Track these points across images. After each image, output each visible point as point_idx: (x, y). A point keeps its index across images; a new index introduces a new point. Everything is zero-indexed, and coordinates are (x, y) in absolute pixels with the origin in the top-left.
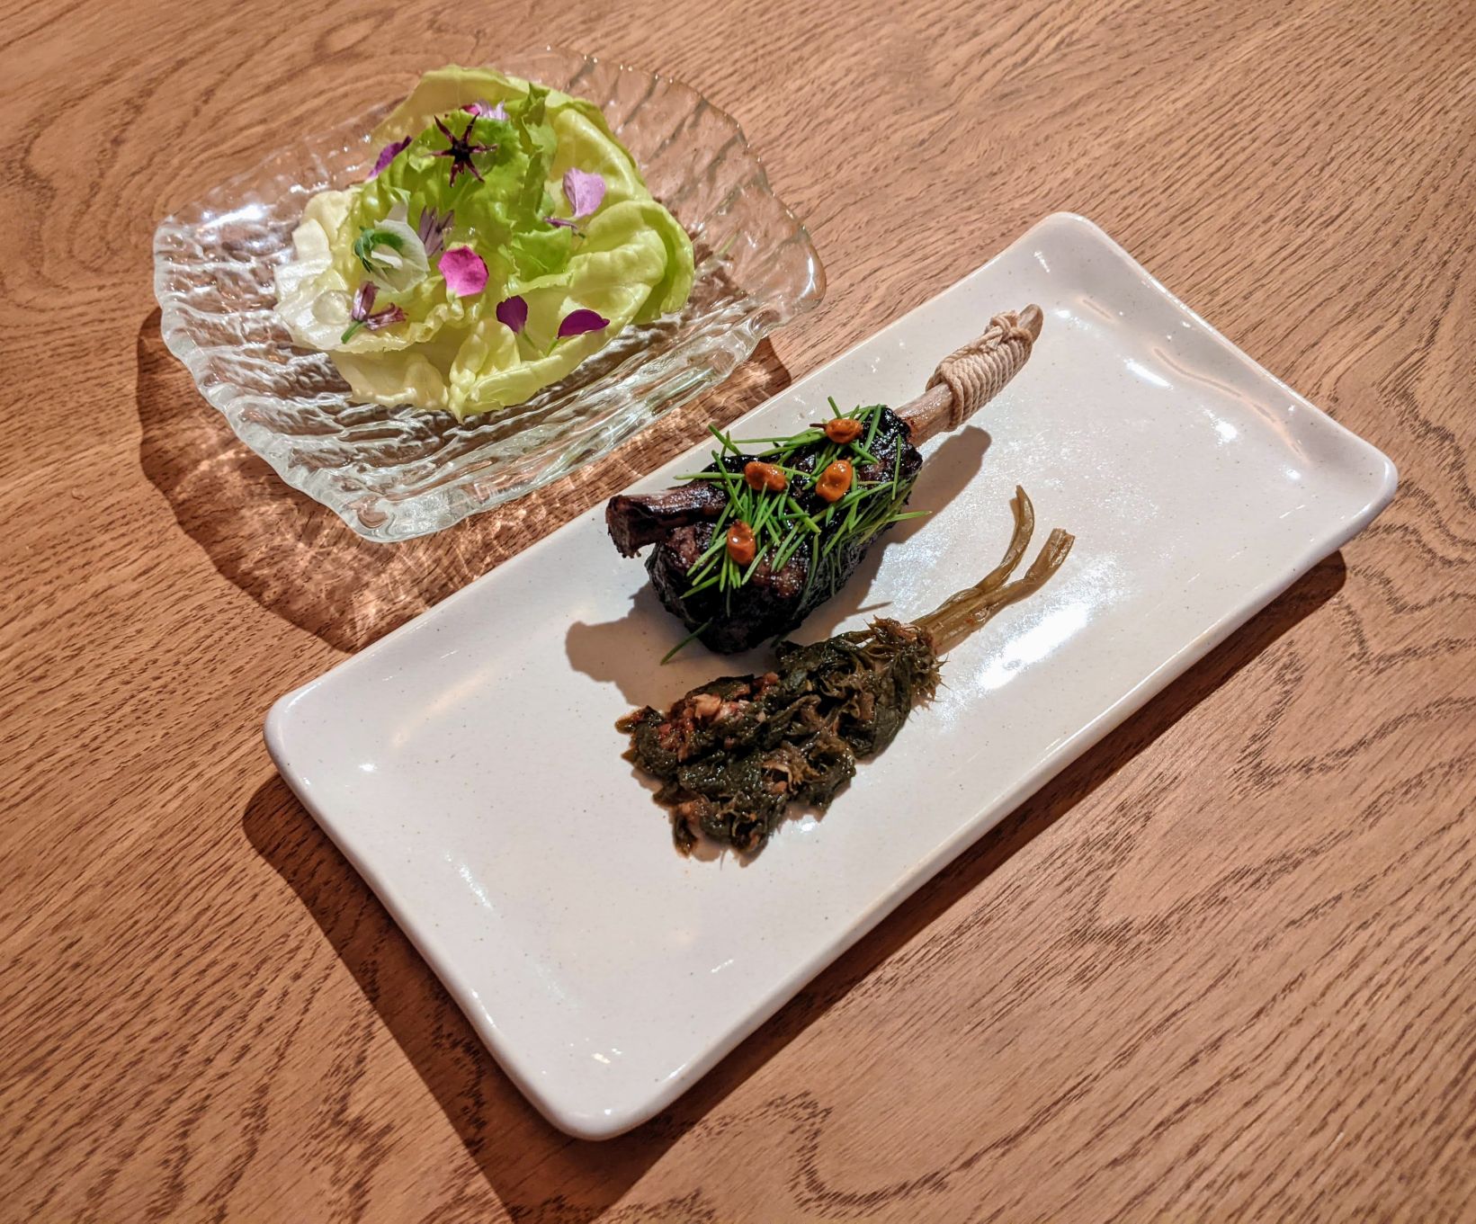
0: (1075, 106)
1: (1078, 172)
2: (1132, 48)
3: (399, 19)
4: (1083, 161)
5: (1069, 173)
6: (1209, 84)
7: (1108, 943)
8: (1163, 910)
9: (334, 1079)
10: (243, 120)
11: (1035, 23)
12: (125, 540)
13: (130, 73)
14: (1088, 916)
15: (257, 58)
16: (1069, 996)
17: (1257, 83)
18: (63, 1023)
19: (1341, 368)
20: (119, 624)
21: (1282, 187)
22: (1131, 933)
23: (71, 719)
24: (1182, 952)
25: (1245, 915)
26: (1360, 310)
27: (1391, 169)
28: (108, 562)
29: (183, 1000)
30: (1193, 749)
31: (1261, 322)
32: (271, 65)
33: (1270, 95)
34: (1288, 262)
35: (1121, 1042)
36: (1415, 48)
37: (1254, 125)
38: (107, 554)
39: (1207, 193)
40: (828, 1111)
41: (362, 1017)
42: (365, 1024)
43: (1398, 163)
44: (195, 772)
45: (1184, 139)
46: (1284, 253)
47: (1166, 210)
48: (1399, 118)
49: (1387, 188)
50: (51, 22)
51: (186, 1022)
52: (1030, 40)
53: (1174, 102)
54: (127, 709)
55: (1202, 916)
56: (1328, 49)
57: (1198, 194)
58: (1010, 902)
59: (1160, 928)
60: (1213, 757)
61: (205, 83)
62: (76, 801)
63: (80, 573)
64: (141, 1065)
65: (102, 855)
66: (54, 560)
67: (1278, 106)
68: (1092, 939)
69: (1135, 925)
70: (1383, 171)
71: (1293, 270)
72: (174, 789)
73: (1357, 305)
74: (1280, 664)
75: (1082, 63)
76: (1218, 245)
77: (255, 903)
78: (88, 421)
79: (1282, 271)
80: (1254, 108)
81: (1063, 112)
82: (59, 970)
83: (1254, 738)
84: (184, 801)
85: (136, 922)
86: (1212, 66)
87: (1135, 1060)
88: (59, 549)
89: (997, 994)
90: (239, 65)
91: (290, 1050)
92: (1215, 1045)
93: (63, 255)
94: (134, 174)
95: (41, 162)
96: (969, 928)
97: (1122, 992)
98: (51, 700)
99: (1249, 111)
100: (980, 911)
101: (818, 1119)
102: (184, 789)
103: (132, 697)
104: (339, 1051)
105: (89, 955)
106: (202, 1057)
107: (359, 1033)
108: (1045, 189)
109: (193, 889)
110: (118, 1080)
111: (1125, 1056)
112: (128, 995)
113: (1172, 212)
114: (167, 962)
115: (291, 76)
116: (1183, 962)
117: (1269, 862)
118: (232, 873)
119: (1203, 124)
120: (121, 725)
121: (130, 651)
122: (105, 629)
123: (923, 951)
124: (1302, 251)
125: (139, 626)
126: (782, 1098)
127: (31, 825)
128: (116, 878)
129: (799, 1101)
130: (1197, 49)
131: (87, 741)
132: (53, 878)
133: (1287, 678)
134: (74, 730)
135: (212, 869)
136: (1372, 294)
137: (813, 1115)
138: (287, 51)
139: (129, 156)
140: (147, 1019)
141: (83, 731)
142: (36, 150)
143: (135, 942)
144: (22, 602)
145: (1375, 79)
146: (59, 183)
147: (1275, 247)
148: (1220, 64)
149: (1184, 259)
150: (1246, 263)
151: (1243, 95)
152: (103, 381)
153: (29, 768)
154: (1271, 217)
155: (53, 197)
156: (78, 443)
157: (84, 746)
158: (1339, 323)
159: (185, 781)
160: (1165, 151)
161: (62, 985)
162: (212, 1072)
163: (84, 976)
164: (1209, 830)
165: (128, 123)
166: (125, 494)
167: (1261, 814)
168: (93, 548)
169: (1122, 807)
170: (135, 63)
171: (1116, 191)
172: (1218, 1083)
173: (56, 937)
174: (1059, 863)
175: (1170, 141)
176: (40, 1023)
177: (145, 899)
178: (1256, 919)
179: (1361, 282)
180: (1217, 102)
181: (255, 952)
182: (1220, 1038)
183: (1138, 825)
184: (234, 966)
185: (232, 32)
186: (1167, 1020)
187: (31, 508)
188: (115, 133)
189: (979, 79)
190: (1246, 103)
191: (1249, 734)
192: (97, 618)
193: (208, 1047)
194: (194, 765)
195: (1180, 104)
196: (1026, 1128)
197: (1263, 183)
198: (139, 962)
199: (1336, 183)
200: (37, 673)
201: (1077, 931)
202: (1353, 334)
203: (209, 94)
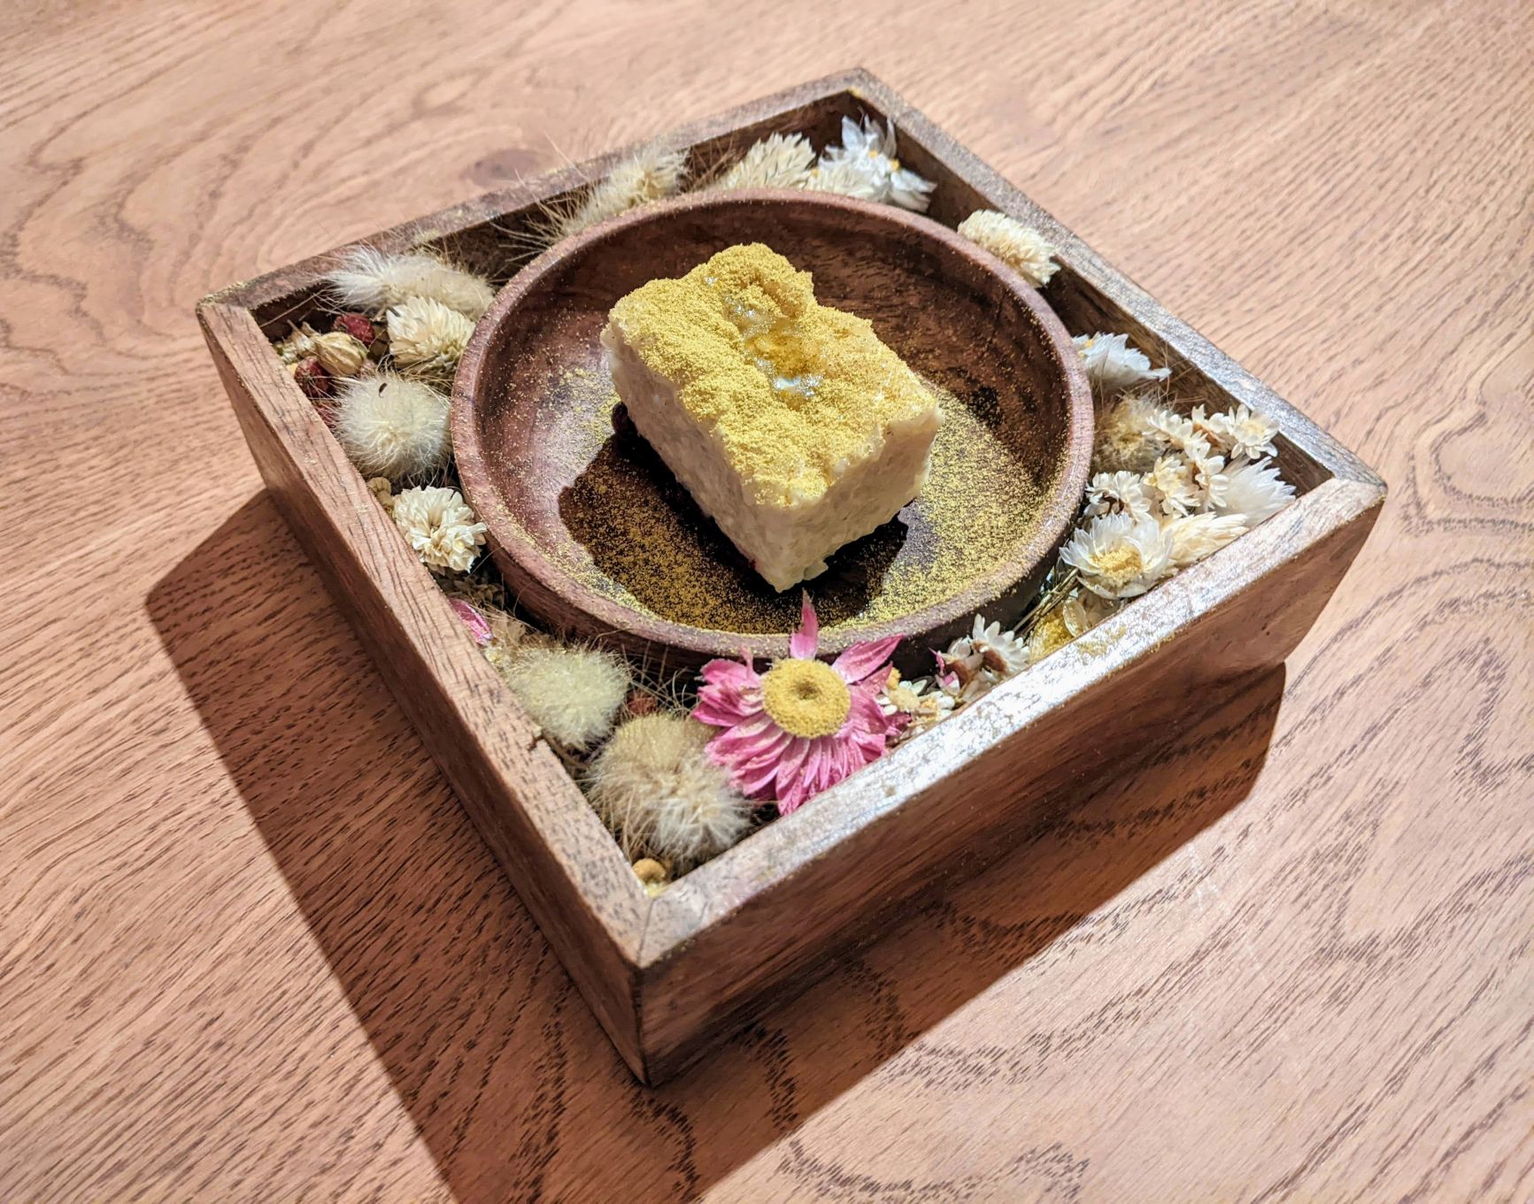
0: (1179, 139)
1: (1191, 200)
2: (1224, 87)
3: (496, 77)
4: (1194, 190)
5: (1183, 200)
6: (1304, 117)
7: (1358, 960)
8: (1409, 920)
9: (523, 1160)
10: (344, 172)
11: (1126, 68)
12: (248, 584)
13: (225, 131)
14: (1332, 933)
15: (355, 114)
16: (1326, 1020)
17: (1350, 114)
18: (208, 1110)
19: (1483, 373)
20: (245, 671)
21: (1392, 208)
22: (1380, 948)
23: (198, 774)
24: (1437, 964)
25: (1494, 922)
26: (1490, 319)
27: (1493, 189)
28: (229, 607)
29: (344, 1078)
30: (1409, 752)
31: (1397, 332)
32: (369, 121)
33: (1363, 126)
34: (1412, 276)
35: (1390, 1066)
36: (1494, 82)
37: (1354, 153)
38: (227, 600)
39: (1320, 216)
40: (1085, 1164)
41: (549, 1086)
42: (553, 1095)
43: (1499, 184)
44: (340, 824)
45: (1289, 168)
46: (1406, 269)
47: (1283, 232)
48: (1491, 142)
49: (1493, 207)
50: (141, 85)
51: (351, 1102)
52: (1123, 82)
53: (1274, 133)
54: (259, 760)
55: (1450, 926)
56: (1410, 85)
57: (1312, 217)
58: (1247, 923)
59: (1409, 941)
60: (1430, 761)
61: (303, 138)
62: (208, 862)
63: (199, 621)
64: (299, 1155)
65: (240, 920)
66: (170, 607)
67: (1375, 135)
68: (1339, 957)
69: (1382, 939)
70: (1486, 191)
71: (1417, 284)
72: (318, 844)
73: (1487, 314)
74: (1480, 662)
75: (1178, 102)
76: (1340, 262)
77: (419, 965)
78: (200, 465)
79: (1408, 285)
80: (1352, 138)
81: (1168, 145)
82: (198, 1051)
83: (1470, 738)
84: (330, 857)
85: (284, 993)
86: (1303, 102)
87: (1407, 1085)
88: (176, 595)
89: (1250, 1021)
90: (337, 121)
91: (472, 1127)
92: (1489, 1063)
93: (164, 304)
94: (235, 225)
95: (135, 215)
96: (1207, 952)
97: (1380, 1013)
98: (173, 754)
99: (1347, 142)
100: (1215, 935)
101: (1075, 1174)
102: (327, 844)
103: (264, 747)
104: (527, 1126)
105: (232, 1032)
106: (370, 1142)
107: (547, 1105)
108: (1162, 215)
109: (346, 953)
110: (275, 1174)
111: (1395, 1082)
112: (280, 1075)
113: (1290, 233)
114: (322, 1036)
115: (392, 129)
116: (1439, 974)
117: (1508, 864)
118: (390, 932)
119: (1306, 153)
120: (253, 778)
121: (259, 699)
122: (231, 678)
123: (1163, 981)
124: (1423, 266)
125: (267, 672)
126: (1033, 1152)
127: (159, 890)
128: (258, 944)
129: (1051, 1154)
130: (1286, 88)
131: (217, 796)
132: (187, 948)
133: (1490, 675)
134: (202, 785)
135: (366, 930)
136: (1499, 303)
137: (1069, 1169)
138: (384, 108)
139: (228, 208)
140: (304, 1101)
141: (212, 785)
142: (130, 205)
143: (285, 1015)
144: (136, 653)
145: (1462, 110)
146: (157, 234)
147: (1397, 263)
148: (1311, 100)
149: (1311, 275)
150: (1371, 278)
151: (1338, 127)
152: (214, 424)
153: (153, 828)
154: (1387, 236)
155: (151, 249)
156: (189, 489)
157: (214, 802)
158: (1473, 331)
159: (328, 836)
160: (1272, 179)
161: (204, 1067)
162: (382, 1159)
163: (227, 1057)
164: (1440, 836)
165: (225, 178)
166: (245, 537)
167: (1491, 816)
168: (213, 593)
169: (1347, 816)
170: (229, 121)
171: (1232, 216)
172: (1500, 1105)
173: (194, 1013)
174: (1291, 878)
175: (1276, 170)
176: (180, 1112)
177: (294, 965)
178: (1506, 925)
179: (1486, 293)
180: (1315, 133)
181: (422, 1019)
182: (1492, 1056)
183: (1368, 833)
184: (399, 1037)
185: (327, 91)
186: (1434, 1038)
187: (143, 555)
188: (212, 187)
189: (1081, 116)
190: (1344, 133)
191: (1463, 733)
192: (221, 666)
193: (376, 1130)
194: (338, 817)
195: (1280, 136)
196: (1304, 1168)
197: (1374, 206)
198: (290, 1038)
199: (1443, 203)
200: (157, 726)
201: (1323, 950)
202: (1488, 341)
203: (307, 148)
